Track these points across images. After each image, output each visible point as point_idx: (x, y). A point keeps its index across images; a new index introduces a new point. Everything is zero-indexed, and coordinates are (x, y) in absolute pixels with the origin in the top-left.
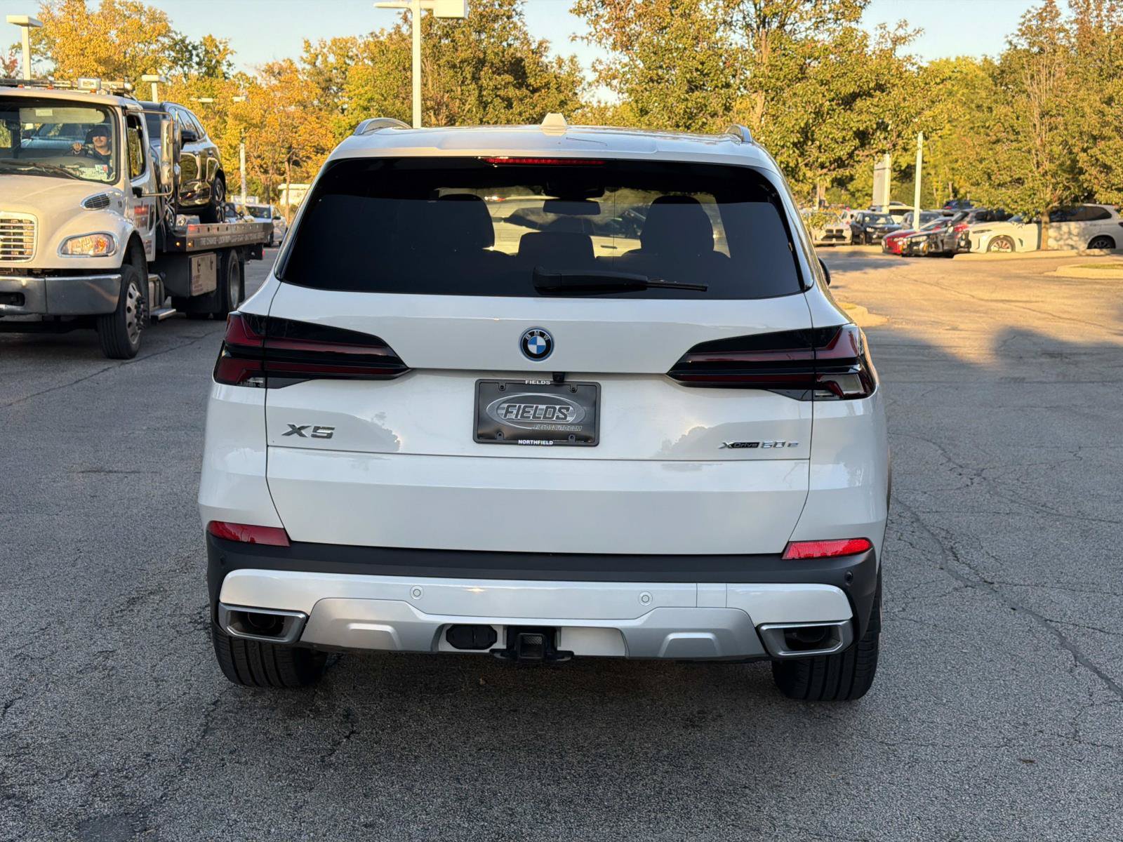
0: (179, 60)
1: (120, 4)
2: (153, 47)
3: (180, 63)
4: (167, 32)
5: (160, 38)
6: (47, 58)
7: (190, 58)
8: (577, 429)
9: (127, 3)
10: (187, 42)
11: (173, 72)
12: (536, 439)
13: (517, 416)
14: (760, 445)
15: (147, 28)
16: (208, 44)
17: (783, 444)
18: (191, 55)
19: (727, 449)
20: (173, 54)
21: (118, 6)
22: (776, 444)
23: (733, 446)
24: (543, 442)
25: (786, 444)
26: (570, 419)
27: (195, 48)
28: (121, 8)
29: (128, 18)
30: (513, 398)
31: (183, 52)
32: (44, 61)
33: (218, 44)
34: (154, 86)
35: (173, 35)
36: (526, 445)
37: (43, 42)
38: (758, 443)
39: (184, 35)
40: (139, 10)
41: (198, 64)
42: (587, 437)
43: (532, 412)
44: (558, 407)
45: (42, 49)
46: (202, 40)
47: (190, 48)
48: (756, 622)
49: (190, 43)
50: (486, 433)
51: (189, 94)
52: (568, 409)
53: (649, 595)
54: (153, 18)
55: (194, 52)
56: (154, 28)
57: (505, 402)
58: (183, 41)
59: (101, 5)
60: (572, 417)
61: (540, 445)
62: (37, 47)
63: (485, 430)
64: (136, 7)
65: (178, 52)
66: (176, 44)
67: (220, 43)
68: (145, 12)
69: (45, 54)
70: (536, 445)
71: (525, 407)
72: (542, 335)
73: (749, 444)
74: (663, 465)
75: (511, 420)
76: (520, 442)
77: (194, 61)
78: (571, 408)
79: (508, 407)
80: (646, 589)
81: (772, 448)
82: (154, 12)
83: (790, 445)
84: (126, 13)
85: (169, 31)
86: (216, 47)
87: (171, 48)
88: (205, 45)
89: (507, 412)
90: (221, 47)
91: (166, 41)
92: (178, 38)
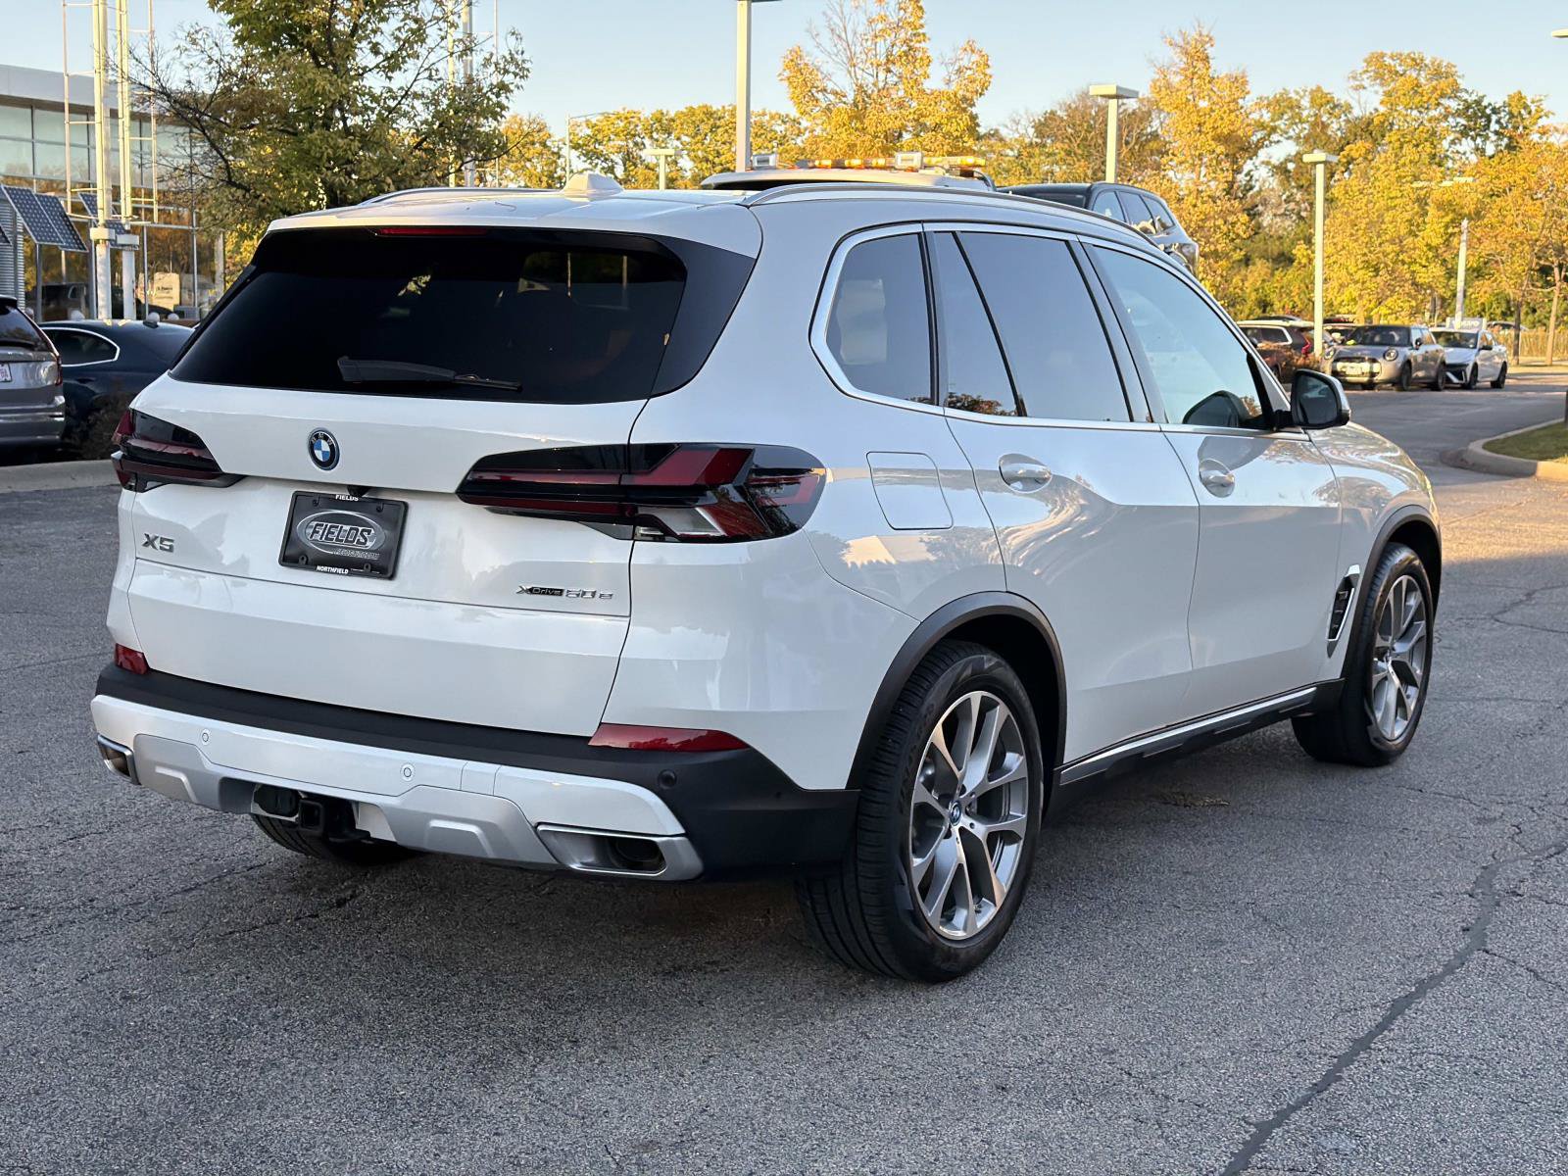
0: (1470, 129)
1: (1392, 57)
2: (1434, 113)
3: (1472, 133)
4: (1455, 92)
5: (1443, 101)
6: (1288, 139)
7: (1487, 127)
8: (374, 557)
9: (1401, 55)
10: (1484, 103)
11: (1458, 147)
12: (333, 567)
13: (321, 538)
14: (565, 593)
15: (1427, 87)
16: (1513, 104)
17: (594, 594)
18: (1489, 121)
19: (525, 594)
20: (1463, 121)
21: (1388, 61)
22: (584, 593)
23: (531, 591)
24: (340, 570)
25: (598, 595)
26: (369, 544)
27: (1495, 111)
28: (1392, 63)
29: (1402, 75)
30: (321, 516)
31: (1476, 117)
32: (1284, 141)
33: (1529, 103)
34: (1320, 169)
35: (1465, 96)
36: (324, 572)
37: (1286, 117)
38: (562, 591)
39: (1481, 94)
40: (1417, 63)
41: (1496, 133)
42: (383, 567)
43: (336, 534)
44: (360, 529)
45: (1282, 127)
46: (1507, 99)
47: (1488, 111)
48: (534, 820)
49: (1490, 104)
50: (294, 556)
51: (1399, 177)
52: (369, 533)
53: (412, 769)
54: (1438, 74)
55: (1494, 118)
56: (1435, 89)
57: (315, 519)
58: (1478, 102)
59: (1365, 61)
60: (371, 541)
61: (336, 573)
62: (1277, 123)
63: (290, 552)
64: (1413, 60)
65: (1469, 119)
66: (1468, 108)
67: (1533, 102)
68: (1426, 65)
69: (1286, 133)
70: (332, 573)
71: (331, 527)
72: (326, 438)
73: (551, 590)
74: (463, 610)
75: (315, 542)
76: (319, 568)
77: (1492, 129)
78: (373, 532)
79: (317, 525)
80: (408, 760)
81: (580, 598)
82: (1439, 65)
83: (601, 596)
84: (1398, 68)
85: (1458, 90)
86: (1526, 107)
87: (1458, 114)
88: (1510, 105)
89: (315, 532)
90: (1533, 108)
91: (1453, 105)
92: (1471, 98)
